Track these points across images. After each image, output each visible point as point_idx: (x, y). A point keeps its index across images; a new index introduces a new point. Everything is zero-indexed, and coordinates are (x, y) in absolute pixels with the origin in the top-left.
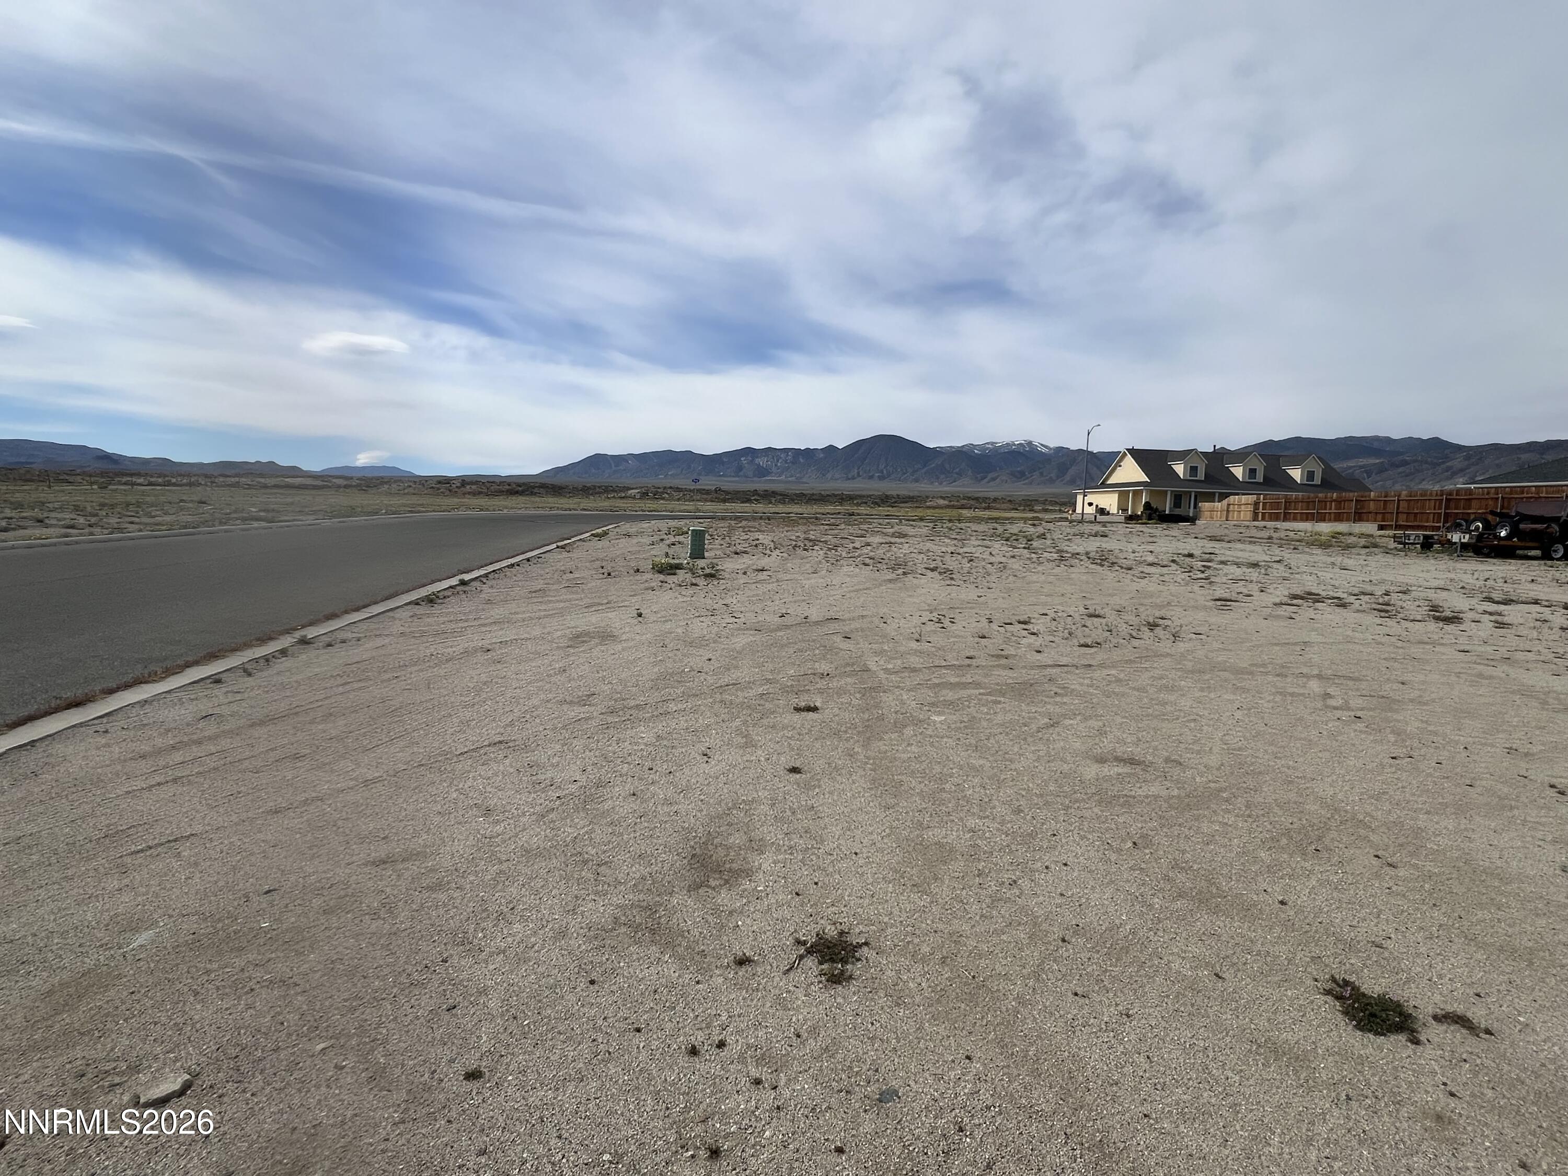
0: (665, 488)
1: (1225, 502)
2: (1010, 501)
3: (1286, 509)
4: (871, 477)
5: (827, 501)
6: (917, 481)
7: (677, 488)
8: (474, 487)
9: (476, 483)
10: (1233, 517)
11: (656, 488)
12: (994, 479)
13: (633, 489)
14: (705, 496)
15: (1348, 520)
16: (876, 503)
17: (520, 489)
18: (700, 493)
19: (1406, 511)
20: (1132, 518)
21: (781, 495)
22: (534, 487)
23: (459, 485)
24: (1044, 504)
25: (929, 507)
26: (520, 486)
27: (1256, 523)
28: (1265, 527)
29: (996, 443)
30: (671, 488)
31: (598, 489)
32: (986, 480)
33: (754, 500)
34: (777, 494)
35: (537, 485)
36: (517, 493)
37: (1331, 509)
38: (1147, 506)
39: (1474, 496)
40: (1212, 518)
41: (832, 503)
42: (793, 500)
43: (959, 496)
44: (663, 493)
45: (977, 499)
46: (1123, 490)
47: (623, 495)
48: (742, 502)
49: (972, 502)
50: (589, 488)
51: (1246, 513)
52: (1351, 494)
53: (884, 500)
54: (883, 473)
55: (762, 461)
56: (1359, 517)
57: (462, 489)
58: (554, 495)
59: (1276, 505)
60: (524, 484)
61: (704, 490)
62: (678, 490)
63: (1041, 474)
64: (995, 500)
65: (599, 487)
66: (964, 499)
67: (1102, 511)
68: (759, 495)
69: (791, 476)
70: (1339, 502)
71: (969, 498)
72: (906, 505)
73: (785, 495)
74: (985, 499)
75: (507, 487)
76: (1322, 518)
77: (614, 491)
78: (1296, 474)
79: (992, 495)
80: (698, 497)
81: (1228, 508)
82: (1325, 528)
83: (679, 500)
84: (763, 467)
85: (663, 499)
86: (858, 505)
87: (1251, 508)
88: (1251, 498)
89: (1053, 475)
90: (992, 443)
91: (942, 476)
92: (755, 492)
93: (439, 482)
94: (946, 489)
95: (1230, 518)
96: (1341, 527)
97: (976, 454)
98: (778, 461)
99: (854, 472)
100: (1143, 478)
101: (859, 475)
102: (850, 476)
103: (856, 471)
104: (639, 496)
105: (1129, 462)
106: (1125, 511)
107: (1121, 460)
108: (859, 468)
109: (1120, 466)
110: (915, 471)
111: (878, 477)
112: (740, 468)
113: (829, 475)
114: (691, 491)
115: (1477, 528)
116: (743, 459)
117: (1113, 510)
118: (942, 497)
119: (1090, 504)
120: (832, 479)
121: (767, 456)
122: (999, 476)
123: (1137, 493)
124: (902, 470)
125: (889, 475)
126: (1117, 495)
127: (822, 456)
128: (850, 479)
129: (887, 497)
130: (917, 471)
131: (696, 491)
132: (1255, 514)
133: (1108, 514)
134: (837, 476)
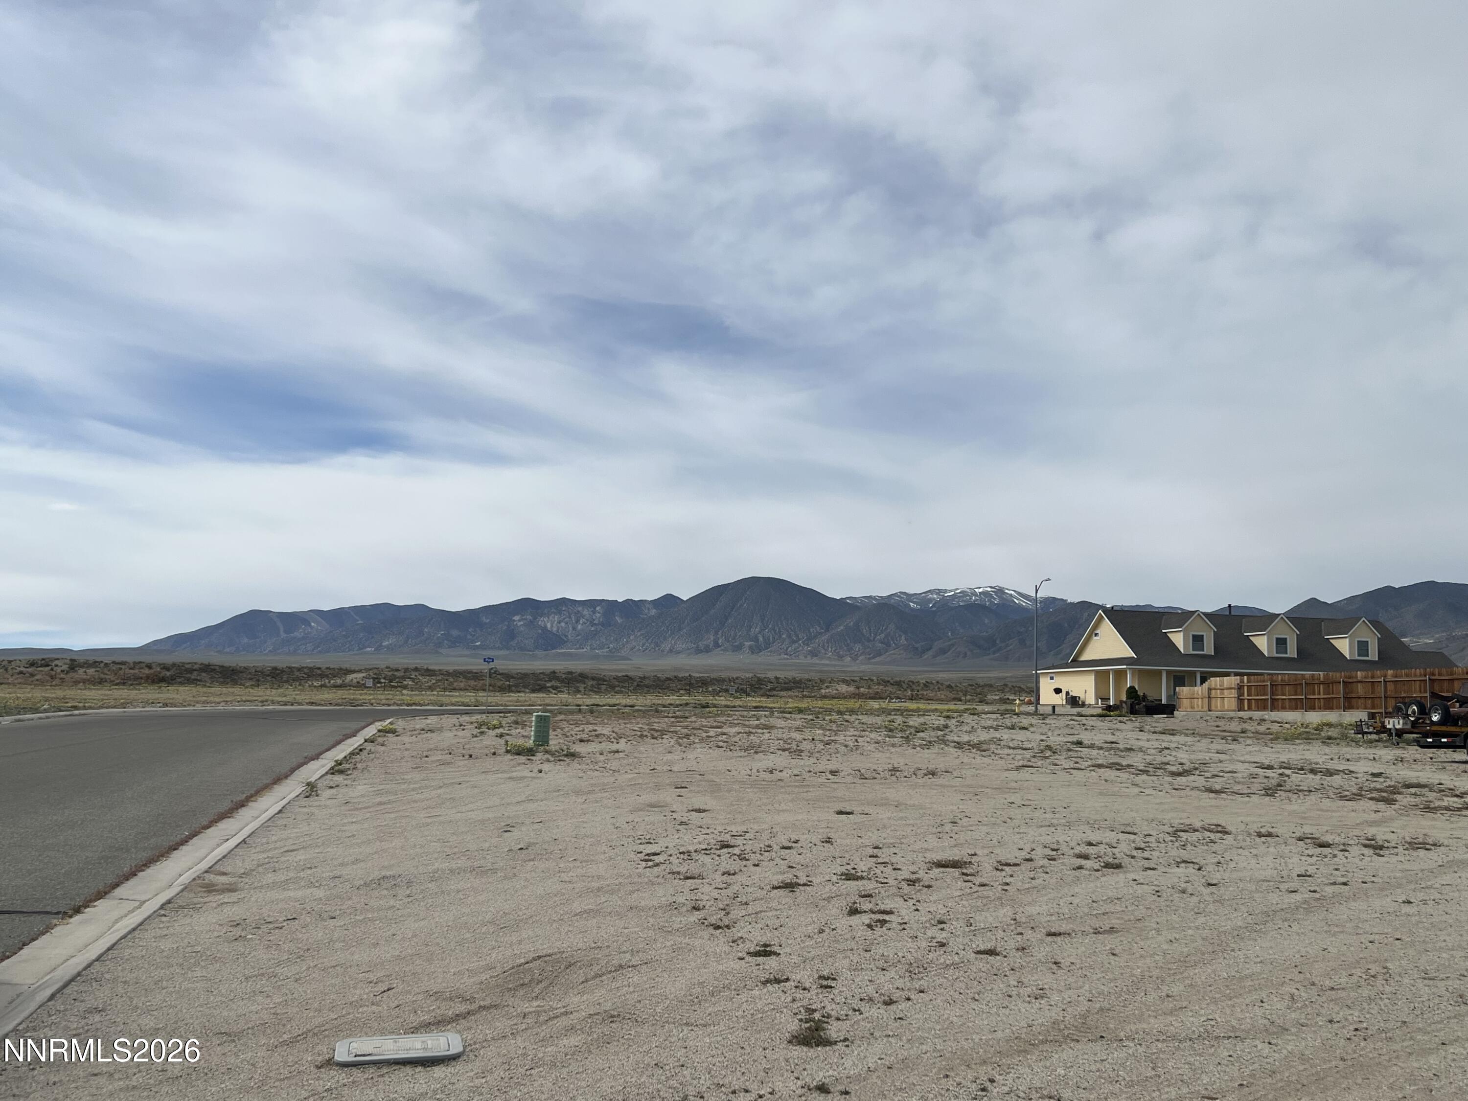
0: (406, 670)
1: (1206, 685)
2: (949, 686)
3: (1272, 694)
4: (738, 648)
5: (668, 688)
6: (814, 654)
7: (427, 670)
8: (91, 671)
9: (95, 664)
10: (1216, 707)
11: (392, 670)
12: (943, 651)
13: (354, 672)
14: (472, 683)
16: (744, 691)
17: (168, 674)
18: (465, 677)
20: (1109, 710)
21: (593, 679)
22: (191, 671)
23: (65, 667)
24: (1003, 691)
25: (824, 697)
26: (168, 670)
27: (1241, 714)
28: (1251, 719)
29: (945, 591)
30: (416, 669)
31: (297, 673)
32: (930, 653)
33: (552, 687)
34: (587, 677)
35: (196, 667)
36: (163, 680)
38: (1132, 691)
39: (1455, 677)
40: (1192, 707)
41: (674, 691)
42: (613, 687)
43: (872, 680)
44: (404, 678)
45: (898, 684)
46: (1102, 669)
47: (339, 681)
48: (533, 691)
49: (890, 689)
50: (283, 671)
51: (1230, 702)
53: (757, 686)
54: (757, 640)
55: (550, 623)
57: (71, 674)
58: (223, 683)
60: (174, 665)
61: (470, 672)
62: (429, 672)
64: (926, 685)
65: (299, 670)
66: (879, 684)
67: (1073, 701)
68: (557, 679)
69: (601, 647)
71: (886, 683)
72: (790, 693)
73: (599, 679)
74: (911, 684)
75: (147, 671)
77: (322, 676)
78: (1344, 645)
79: (922, 678)
80: (462, 685)
81: (1209, 694)
83: (431, 688)
84: (551, 632)
85: (405, 687)
86: (716, 693)
87: (1234, 693)
88: (1231, 681)
89: (1041, 644)
91: (857, 647)
92: (553, 675)
93: (32, 664)
94: (861, 667)
95: (1213, 708)
96: (1332, 716)
97: (913, 609)
98: (577, 621)
99: (709, 639)
100: (1128, 652)
101: (717, 645)
102: (702, 647)
103: (712, 638)
104: (370, 683)
105: (1107, 629)
106: (1105, 699)
107: (1096, 626)
108: (716, 633)
109: (1096, 635)
110: (810, 639)
111: (750, 647)
112: (511, 634)
113: (666, 646)
114: (448, 674)
115: (1414, 712)
116: (516, 618)
117: (1091, 699)
118: (844, 681)
119: (1058, 691)
120: (671, 651)
121: (560, 612)
122: (953, 645)
123: (1120, 674)
124: (789, 636)
125: (768, 644)
126: (1093, 677)
127: (653, 612)
128: (701, 651)
129: (760, 681)
130: (815, 637)
131: (457, 674)
132: (1240, 701)
133: (1083, 705)
134: (680, 646)
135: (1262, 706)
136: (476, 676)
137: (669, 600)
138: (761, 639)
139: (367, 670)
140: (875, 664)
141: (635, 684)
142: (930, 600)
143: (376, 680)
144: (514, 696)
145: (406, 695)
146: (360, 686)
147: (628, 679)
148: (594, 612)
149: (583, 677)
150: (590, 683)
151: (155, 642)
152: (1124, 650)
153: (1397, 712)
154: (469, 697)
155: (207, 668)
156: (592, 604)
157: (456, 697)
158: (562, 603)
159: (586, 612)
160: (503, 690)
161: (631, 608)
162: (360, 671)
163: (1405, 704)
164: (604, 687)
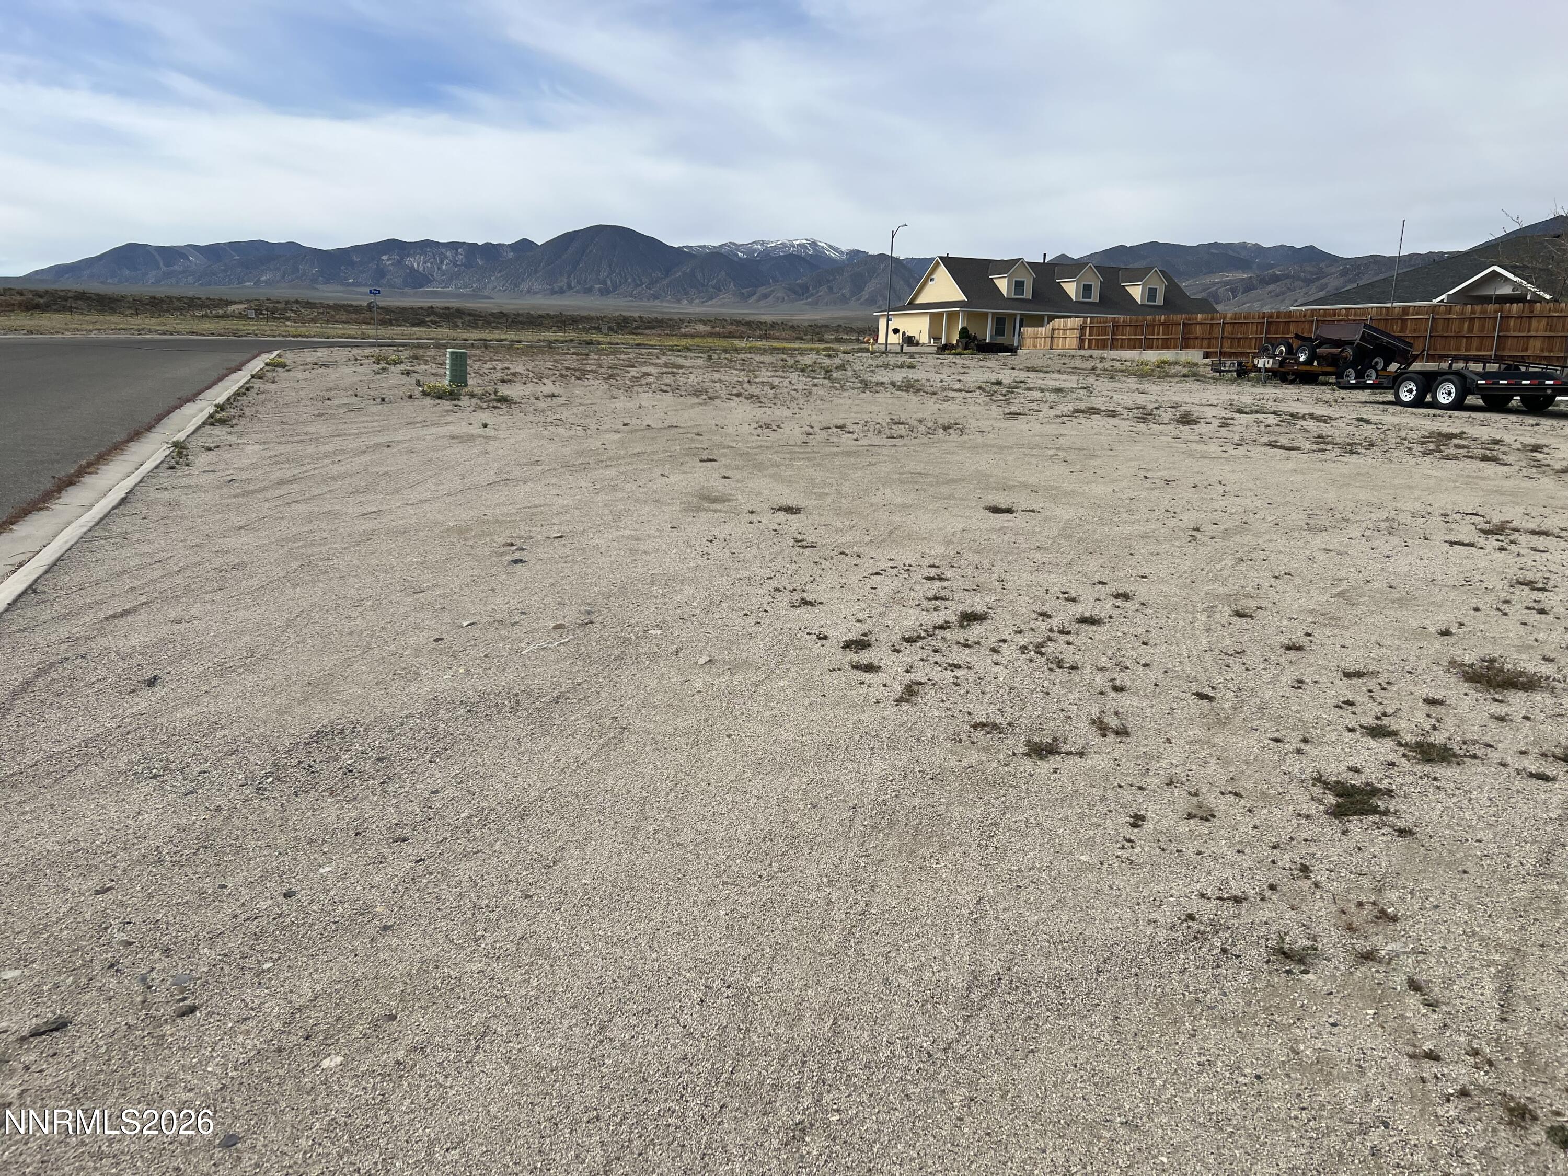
0: (287, 302)
2: (793, 327)
3: (1113, 334)
4: (589, 291)
5: (540, 325)
6: (656, 297)
7: (308, 303)
11: (273, 302)
12: (766, 296)
13: (235, 303)
14: (353, 316)
15: (1175, 347)
16: (611, 329)
17: (42, 301)
18: (346, 311)
19: (1230, 336)
20: (945, 349)
21: (470, 315)
22: (66, 299)
24: (837, 331)
25: (685, 336)
26: (41, 297)
27: (1082, 352)
28: (1091, 357)
30: (297, 302)
31: (177, 303)
32: (755, 297)
33: (431, 321)
34: (464, 313)
35: (70, 294)
36: (37, 307)
37: (1158, 334)
38: (963, 332)
39: (1292, 319)
41: (548, 328)
42: (490, 323)
43: (726, 321)
44: (286, 310)
45: (748, 324)
46: (935, 312)
47: (221, 312)
48: (413, 325)
49: (743, 328)
50: (162, 301)
51: (1071, 341)
52: (1179, 316)
53: (622, 324)
54: (605, 284)
56: (1186, 343)
58: (102, 312)
59: (1103, 330)
60: (47, 292)
61: (351, 306)
62: (309, 305)
63: (831, 289)
64: (773, 326)
65: (179, 299)
66: (732, 324)
67: (910, 340)
68: (435, 314)
69: (467, 286)
70: (1167, 325)
71: (738, 323)
72: (654, 331)
73: (477, 316)
74: (759, 325)
75: (19, 298)
76: (1149, 346)
77: (203, 306)
78: (1136, 292)
79: (768, 318)
80: (344, 318)
82: (1152, 356)
83: (314, 320)
84: (418, 272)
85: (288, 319)
86: (587, 330)
87: (1076, 333)
88: (1077, 322)
89: (846, 291)
91: (693, 291)
92: (431, 310)
94: (700, 309)
96: (1168, 355)
97: (740, 258)
98: (442, 262)
99: (563, 282)
100: (960, 296)
101: (570, 287)
102: (556, 289)
103: (566, 280)
104: (252, 314)
105: (943, 273)
106: (938, 339)
107: (932, 272)
108: (569, 276)
109: (932, 280)
110: (653, 283)
111: (600, 290)
112: (381, 273)
113: (524, 286)
114: (329, 307)
115: (1281, 352)
116: (385, 257)
117: (924, 338)
118: (702, 321)
120: (528, 292)
121: (424, 253)
122: (773, 291)
123: (952, 317)
124: (634, 280)
125: (615, 288)
126: (928, 319)
127: (511, 255)
128: (556, 293)
129: (626, 319)
130: (657, 282)
131: (337, 307)
132: (1081, 340)
133: (918, 344)
134: (536, 287)
135: (1102, 345)
136: (357, 310)
137: (525, 245)
138: (609, 283)
139: (249, 301)
140: (708, 306)
141: (510, 320)
143: (258, 312)
144: (398, 330)
145: (290, 327)
146: (242, 316)
147: (502, 315)
148: (457, 254)
149: (460, 312)
150: (467, 318)
151: (37, 272)
152: (958, 295)
153: (1264, 352)
154: (353, 329)
155: (82, 296)
156: (454, 246)
157: (339, 329)
158: (426, 245)
159: (448, 254)
160: (383, 323)
161: (490, 250)
162: (241, 302)
163: (1272, 345)
164: (480, 323)
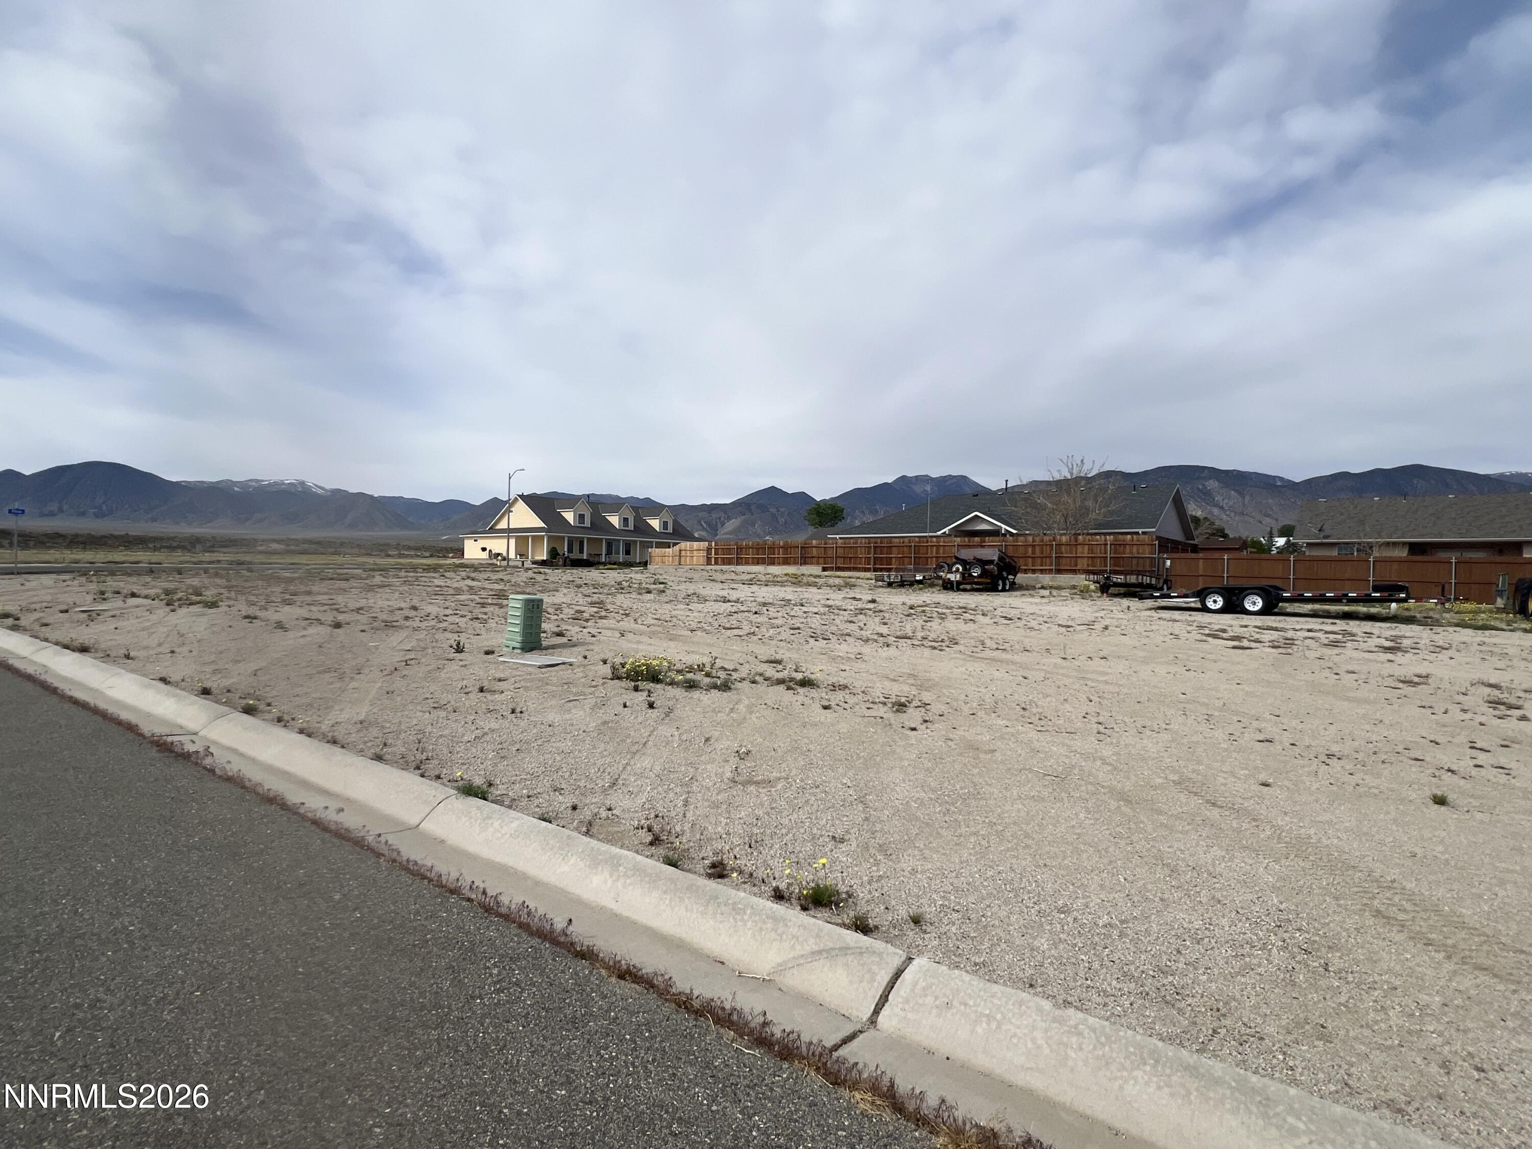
1: (676, 548)
3: (737, 554)
10: (686, 562)
15: (796, 563)
19: (843, 556)
27: (711, 567)
28: (720, 570)
29: (263, 481)
37: (779, 554)
38: (554, 551)
40: (664, 562)
46: (522, 536)
51: (698, 559)
56: (804, 561)
59: (727, 551)
70: (786, 548)
76: (773, 562)
81: (680, 554)
87: (704, 553)
88: (703, 545)
90: (257, 481)
95: (683, 563)
96: (791, 569)
99: (53, 507)
100: (541, 524)
101: (61, 511)
102: (46, 512)
103: (57, 506)
105: (521, 507)
106: (523, 555)
107: (511, 506)
108: (60, 502)
109: (512, 511)
110: (151, 509)
111: (94, 514)
117: (511, 555)
119: (484, 549)
123: (536, 539)
124: (131, 507)
126: (514, 540)
128: (45, 515)
132: (709, 558)
133: (505, 559)
135: (728, 562)
137: (10, 474)
142: (250, 486)
152: (537, 522)
